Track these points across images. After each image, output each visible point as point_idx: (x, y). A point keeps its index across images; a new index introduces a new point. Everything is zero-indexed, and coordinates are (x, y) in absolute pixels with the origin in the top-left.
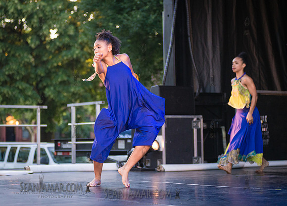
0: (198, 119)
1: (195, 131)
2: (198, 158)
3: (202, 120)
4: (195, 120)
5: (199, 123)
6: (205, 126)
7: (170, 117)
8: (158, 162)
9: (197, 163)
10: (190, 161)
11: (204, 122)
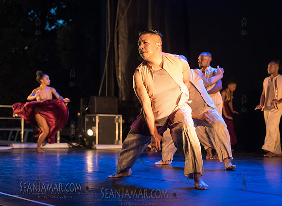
0: (119, 117)
1: (117, 124)
2: (118, 141)
3: (121, 118)
4: (117, 117)
5: (119, 120)
6: (124, 121)
7: (101, 115)
8: (93, 143)
9: (118, 144)
10: (113, 143)
11: (123, 119)
